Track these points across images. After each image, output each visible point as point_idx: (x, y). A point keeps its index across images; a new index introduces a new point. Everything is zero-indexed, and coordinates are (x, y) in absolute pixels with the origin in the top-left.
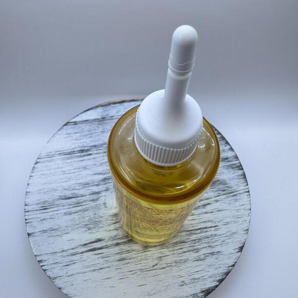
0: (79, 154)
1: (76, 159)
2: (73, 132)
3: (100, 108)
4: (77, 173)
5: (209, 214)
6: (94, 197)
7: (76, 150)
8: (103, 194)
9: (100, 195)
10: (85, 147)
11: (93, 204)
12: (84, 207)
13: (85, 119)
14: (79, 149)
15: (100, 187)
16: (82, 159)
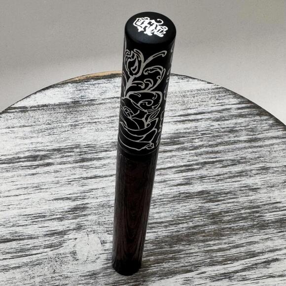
0: (29, 164)
1: (22, 172)
2: (19, 125)
3: (70, 84)
4: (22, 197)
5: (276, 279)
6: (54, 240)
7: (22, 156)
8: (71, 236)
9: (66, 237)
10: (39, 151)
11: (50, 253)
12: (34, 258)
13: (41, 103)
14: (27, 154)
15: (66, 222)
16: (34, 171)
